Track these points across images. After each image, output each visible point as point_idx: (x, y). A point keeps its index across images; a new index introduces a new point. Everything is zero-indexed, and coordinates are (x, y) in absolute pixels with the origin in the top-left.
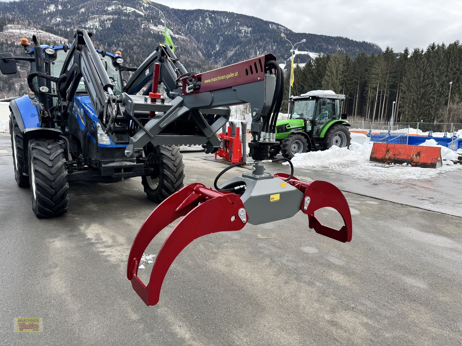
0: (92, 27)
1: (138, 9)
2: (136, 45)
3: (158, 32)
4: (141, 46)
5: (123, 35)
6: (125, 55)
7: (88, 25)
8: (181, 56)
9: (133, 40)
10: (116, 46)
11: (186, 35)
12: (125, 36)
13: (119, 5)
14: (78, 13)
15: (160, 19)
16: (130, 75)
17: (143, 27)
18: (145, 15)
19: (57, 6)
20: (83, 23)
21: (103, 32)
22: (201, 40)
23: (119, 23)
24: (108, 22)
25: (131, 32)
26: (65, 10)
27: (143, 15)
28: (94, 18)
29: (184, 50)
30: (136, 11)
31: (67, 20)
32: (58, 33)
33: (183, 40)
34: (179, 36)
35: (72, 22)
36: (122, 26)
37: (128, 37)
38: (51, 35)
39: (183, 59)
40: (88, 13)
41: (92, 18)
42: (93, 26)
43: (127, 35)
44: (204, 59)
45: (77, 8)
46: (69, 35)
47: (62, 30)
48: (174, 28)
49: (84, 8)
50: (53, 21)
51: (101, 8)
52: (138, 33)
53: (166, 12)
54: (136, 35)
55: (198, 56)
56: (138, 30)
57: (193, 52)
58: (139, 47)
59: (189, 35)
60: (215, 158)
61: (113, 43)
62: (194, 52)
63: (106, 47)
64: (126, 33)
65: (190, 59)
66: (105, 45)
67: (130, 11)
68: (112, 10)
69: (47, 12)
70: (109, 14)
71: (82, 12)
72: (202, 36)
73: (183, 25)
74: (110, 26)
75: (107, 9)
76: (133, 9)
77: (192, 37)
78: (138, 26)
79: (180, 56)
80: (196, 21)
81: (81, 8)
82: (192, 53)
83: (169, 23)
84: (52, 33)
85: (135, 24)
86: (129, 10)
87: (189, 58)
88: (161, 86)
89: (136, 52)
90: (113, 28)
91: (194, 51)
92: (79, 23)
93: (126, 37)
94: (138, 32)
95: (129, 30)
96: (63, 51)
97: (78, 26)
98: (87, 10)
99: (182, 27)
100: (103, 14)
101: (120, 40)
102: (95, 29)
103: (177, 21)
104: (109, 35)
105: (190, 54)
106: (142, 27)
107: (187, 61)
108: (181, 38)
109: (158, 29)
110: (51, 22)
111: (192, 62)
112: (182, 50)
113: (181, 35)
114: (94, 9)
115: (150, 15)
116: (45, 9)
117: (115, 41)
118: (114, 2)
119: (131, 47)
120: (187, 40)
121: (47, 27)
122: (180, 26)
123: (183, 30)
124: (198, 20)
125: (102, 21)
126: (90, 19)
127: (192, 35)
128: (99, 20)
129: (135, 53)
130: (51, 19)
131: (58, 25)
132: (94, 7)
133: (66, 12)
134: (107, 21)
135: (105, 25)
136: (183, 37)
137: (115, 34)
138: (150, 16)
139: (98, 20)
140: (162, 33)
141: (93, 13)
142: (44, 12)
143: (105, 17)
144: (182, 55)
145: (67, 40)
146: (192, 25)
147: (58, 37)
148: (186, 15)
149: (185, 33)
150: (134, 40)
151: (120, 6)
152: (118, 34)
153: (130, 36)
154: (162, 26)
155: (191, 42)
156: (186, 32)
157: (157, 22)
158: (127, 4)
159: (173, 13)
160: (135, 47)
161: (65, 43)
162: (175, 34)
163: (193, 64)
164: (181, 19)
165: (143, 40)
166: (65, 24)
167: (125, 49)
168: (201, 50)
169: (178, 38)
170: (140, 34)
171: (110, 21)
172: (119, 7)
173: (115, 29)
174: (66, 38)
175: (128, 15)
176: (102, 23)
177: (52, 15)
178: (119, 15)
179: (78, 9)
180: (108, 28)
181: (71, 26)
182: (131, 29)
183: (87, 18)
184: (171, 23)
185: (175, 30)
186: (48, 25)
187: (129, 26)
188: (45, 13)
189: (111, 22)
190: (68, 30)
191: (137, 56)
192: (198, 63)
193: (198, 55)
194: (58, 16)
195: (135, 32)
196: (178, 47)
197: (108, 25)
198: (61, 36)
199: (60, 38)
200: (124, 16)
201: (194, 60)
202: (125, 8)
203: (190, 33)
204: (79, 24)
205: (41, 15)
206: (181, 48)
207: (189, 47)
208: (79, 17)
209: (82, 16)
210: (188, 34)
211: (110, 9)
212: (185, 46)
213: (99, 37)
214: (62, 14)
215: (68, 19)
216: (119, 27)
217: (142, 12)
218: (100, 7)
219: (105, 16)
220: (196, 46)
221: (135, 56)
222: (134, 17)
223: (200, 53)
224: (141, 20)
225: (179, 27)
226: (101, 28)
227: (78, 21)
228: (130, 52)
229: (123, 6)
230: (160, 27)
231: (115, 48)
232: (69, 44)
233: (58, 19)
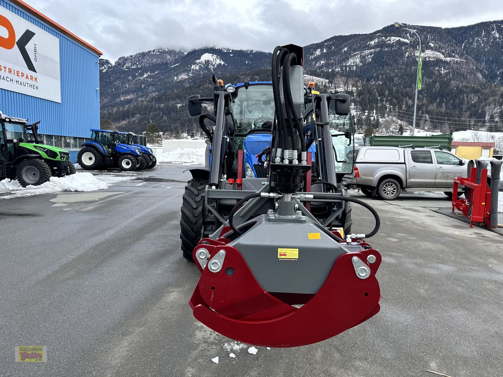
0: (353, 64)
1: (403, 38)
2: (397, 76)
3: (425, 58)
4: (403, 76)
5: (384, 67)
6: (384, 88)
7: (349, 63)
8: (452, 82)
9: (394, 71)
10: (374, 80)
11: (461, 57)
12: (385, 68)
13: (382, 37)
14: (341, 53)
15: (428, 43)
17: (407, 55)
18: (411, 42)
19: (322, 50)
20: (344, 61)
21: (363, 68)
22: (483, 59)
23: (381, 56)
24: (369, 56)
25: (393, 63)
26: (329, 52)
27: (409, 42)
28: (355, 55)
29: (457, 74)
30: (402, 39)
31: (330, 62)
32: (320, 75)
33: (457, 63)
34: (452, 59)
35: (334, 62)
36: (383, 58)
37: (389, 69)
38: (314, 78)
39: (455, 85)
40: (350, 51)
41: (354, 56)
42: (354, 63)
43: (388, 67)
44: (484, 82)
45: (340, 48)
46: (330, 75)
47: (324, 71)
48: (446, 51)
49: (346, 47)
50: (317, 65)
51: (364, 43)
52: (401, 63)
53: (437, 34)
54: (398, 66)
55: (477, 78)
56: (401, 59)
57: (469, 74)
58: (400, 78)
59: (466, 55)
60: (451, 211)
61: (372, 77)
62: (471, 75)
63: (364, 83)
64: (387, 65)
65: (464, 83)
66: (364, 81)
67: (394, 41)
68: (374, 43)
69: (313, 57)
70: (371, 48)
71: (344, 51)
72: (484, 54)
73: (459, 45)
74: (370, 60)
75: (370, 44)
76: (398, 38)
77: (469, 57)
78: (402, 55)
79: (450, 82)
80: (477, 37)
81: (344, 47)
82: (468, 77)
83: (440, 46)
84: (315, 76)
85: (399, 53)
86: (393, 40)
87: (463, 82)
89: (397, 83)
90: (374, 62)
91: (471, 73)
92: (340, 62)
93: (386, 70)
94: (401, 62)
95: (391, 61)
96: (244, 88)
97: (339, 66)
98: (350, 49)
99: (457, 47)
100: (365, 49)
101: (380, 74)
102: (356, 66)
103: (450, 42)
104: (369, 70)
105: (465, 78)
106: (406, 56)
107: (460, 86)
108: (454, 61)
109: (426, 54)
110: (315, 66)
111: (467, 87)
112: (454, 75)
113: (454, 57)
114: (357, 46)
115: (416, 41)
116: (312, 54)
117: (375, 75)
118: (378, 34)
119: (391, 79)
120: (462, 62)
121: (311, 71)
122: (454, 47)
123: (458, 51)
124: (480, 36)
125: (363, 56)
126: (351, 57)
127: (470, 55)
128: (360, 56)
129: (395, 85)
130: (316, 63)
131: (321, 67)
132: (356, 44)
133: (330, 53)
134: (368, 55)
135: (365, 60)
136: (457, 59)
137: (375, 68)
138: (416, 42)
139: (359, 56)
140: (429, 58)
141: (355, 51)
142: (311, 57)
143: (367, 52)
144: (454, 80)
145: (327, 81)
146: (472, 43)
147: (319, 78)
148: (464, 33)
149: (460, 53)
150: (396, 71)
151: (384, 38)
152: (379, 67)
153: (391, 67)
154: (430, 50)
155: (467, 63)
156: (462, 53)
157: (424, 47)
158: (391, 35)
159: (446, 33)
160: (396, 79)
161: (325, 84)
162: (446, 57)
163: (468, 90)
164: (456, 39)
165: (406, 69)
166: (327, 65)
167: (385, 82)
168: (481, 71)
169: (451, 61)
170: (403, 64)
171: (371, 55)
172: (383, 39)
173: (376, 62)
174: (326, 79)
175: (392, 46)
176: (363, 58)
177: (318, 59)
178: (382, 47)
179: (342, 49)
180: (369, 63)
181: (332, 67)
182: (393, 60)
183: (349, 56)
184: (442, 45)
185: (447, 52)
186: (312, 69)
187: (391, 57)
188: (312, 58)
189: (372, 56)
190: (330, 70)
191: (397, 88)
192: (476, 87)
193: (478, 79)
194: (322, 59)
195: (398, 63)
196: (449, 72)
197: (369, 59)
198: (322, 77)
199: (322, 79)
200: (387, 48)
201: (470, 85)
202: (388, 38)
203: (467, 53)
204: (341, 63)
205: (308, 61)
206: (454, 72)
207: (464, 69)
208: (341, 56)
209: (344, 55)
210: (464, 54)
211: (372, 43)
212: (459, 69)
213: (359, 73)
214: (326, 57)
215: (331, 60)
216: (380, 60)
217: (408, 39)
218: (363, 42)
219: (366, 51)
220: (474, 67)
221: (394, 88)
222: (398, 46)
223: (480, 76)
224: (406, 48)
225: (453, 48)
226: (361, 64)
227: (340, 61)
228: (390, 84)
229: (386, 38)
230: (427, 53)
231: (374, 82)
232: (329, 84)
233: (322, 62)
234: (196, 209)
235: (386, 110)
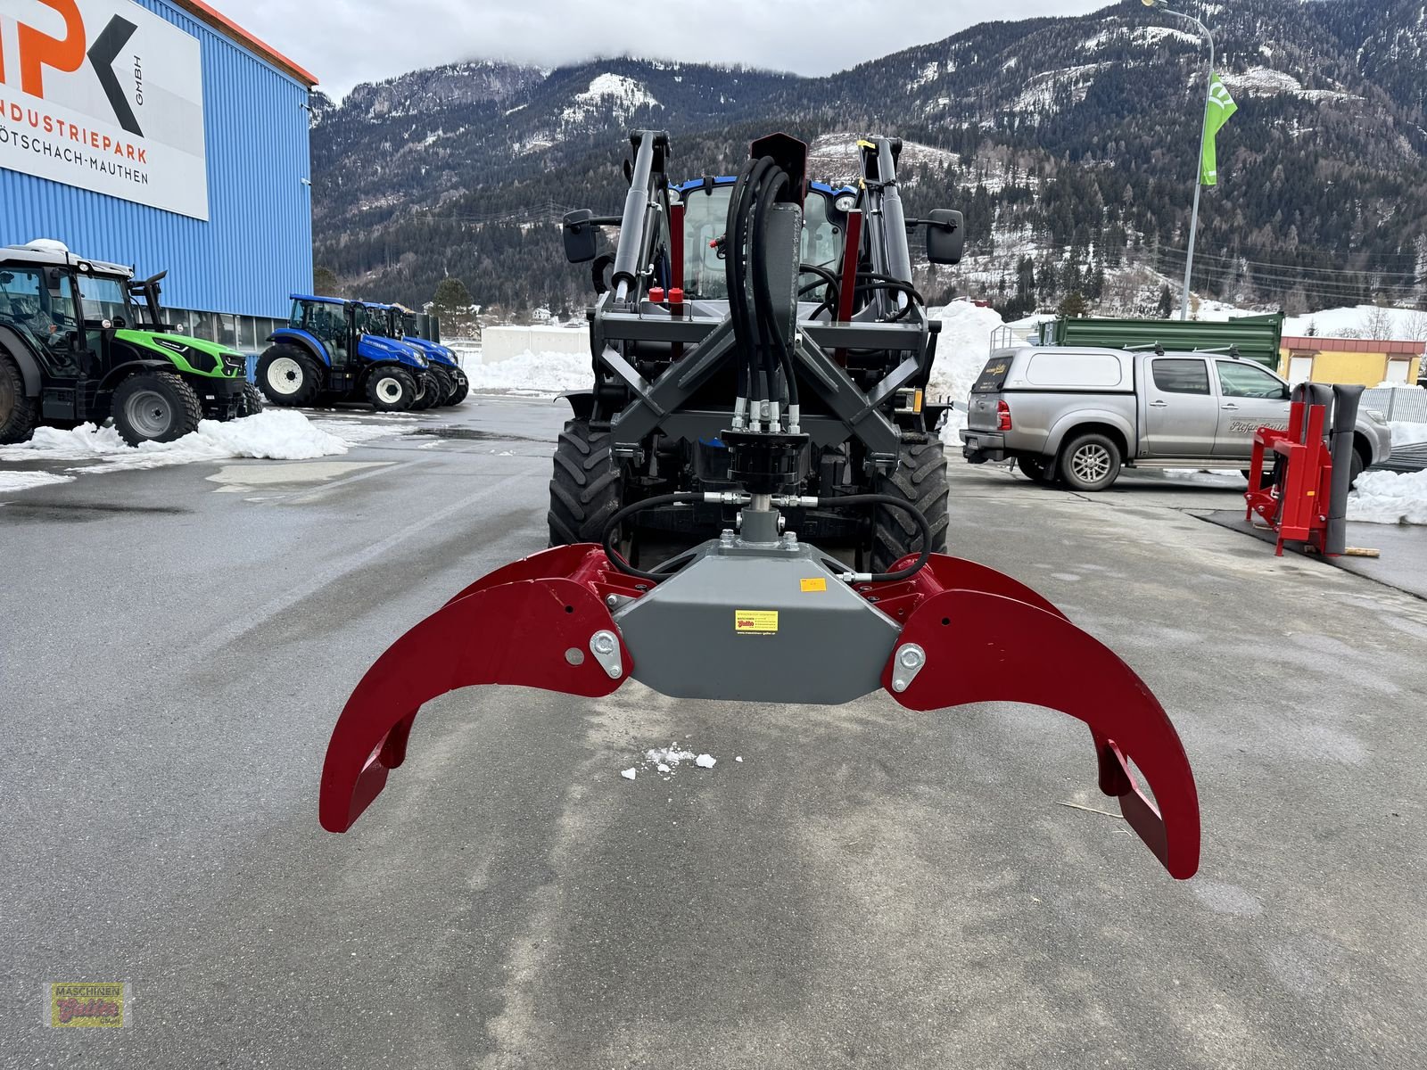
0: (1031, 108)
1: (1181, 29)
2: (1160, 143)
3: (1246, 90)
4: (1177, 143)
5: (1124, 118)
6: (1121, 180)
7: (1022, 105)
8: (1322, 162)
9: (1151, 129)
10: (1094, 157)
11: (1351, 88)
12: (1127, 119)
13: (1121, 26)
14: (998, 74)
15: (1257, 45)
16: (1129, 242)
17: (1191, 81)
18: (1205, 42)
19: (943, 65)
20: (1007, 100)
21: (1062, 119)
22: (1417, 96)
23: (1114, 83)
24: (1081, 85)
25: (1150, 105)
26: (964, 71)
27: (1199, 42)
28: (1040, 81)
29: (1337, 139)
30: (1178, 34)
31: (965, 100)
32: (937, 138)
33: (1339, 105)
34: (1324, 93)
35: (978, 102)
36: (1122, 91)
37: (1137, 125)
38: (919, 147)
39: (1329, 172)
40: (1026, 69)
41: (1035, 83)
42: (1034, 104)
43: (1134, 118)
44: (1417, 162)
45: (996, 59)
46: (965, 141)
47: (947, 129)
48: (1307, 69)
49: (1014, 56)
50: (928, 109)
51: (1066, 46)
52: (1173, 105)
53: (1284, 19)
54: (1165, 113)
55: (1395, 152)
56: (1175, 93)
57: (1372, 141)
58: (1169, 150)
59: (1367, 82)
60: (1245, 517)
61: (1088, 147)
62: (1376, 144)
63: (1064, 163)
64: (1132, 110)
65: (1358, 167)
66: (1062, 157)
67: (1155, 40)
68: (1097, 45)
69: (915, 86)
70: (1087, 60)
71: (1008, 69)
72: (1421, 78)
73: (1347, 51)
74: (1084, 95)
75: (1083, 47)
76: (1166, 32)
77: (1377, 89)
78: (1178, 81)
79: (1316, 162)
80: (1403, 26)
81: (1008, 58)
82: (1371, 148)
83: (1290, 55)
84: (920, 143)
85: (1167, 76)
86: (1153, 37)
87: (1352, 164)
88: (1230, 270)
89: (1160, 165)
90: (1095, 101)
91: (1379, 137)
92: (996, 101)
93: (1129, 125)
94: (1173, 102)
95: (1144, 99)
97: (992, 113)
98: (1024, 60)
99: (1342, 58)
100: (1068, 63)
101: (1109, 137)
102: (1040, 113)
103: (1322, 43)
104: (1079, 126)
105: (1361, 151)
106: (1190, 85)
107: (1345, 176)
108: (1329, 99)
109: (1248, 79)
110: (922, 111)
111: (1364, 179)
112: (1327, 142)
113: (1330, 87)
114: (1045, 55)
115: (1222, 38)
116: (913, 78)
117: (1095, 139)
118: (1108, 19)
119: (1143, 154)
120: (1354, 103)
121: (911, 127)
122: (1333, 59)
123: (1344, 70)
124: (1412, 24)
125: (1062, 85)
126: (1027, 86)
127: (1380, 82)
128: (1055, 83)
129: (1153, 171)
130: (924, 103)
131: (940, 116)
132: (1044, 48)
133: (966, 75)
134: (1077, 82)
135: (1069, 97)
136: (1340, 94)
137: (1098, 119)
138: (1220, 42)
139: (1050, 83)
140: (1257, 91)
141: (1039, 67)
142: (909, 87)
143: (1074, 71)
144: (1326, 158)
145: (956, 156)
146: (1385, 47)
147: (931, 150)
148: (1364, 15)
149: (1349, 77)
150: (1158, 128)
151: (1125, 29)
152: (1108, 116)
153: (1144, 117)
154: (1260, 67)
155: (1369, 106)
156: (1354, 75)
157: (1243, 58)
158: (1148, 20)
159: (1310, 18)
160: (1158, 151)
161: (950, 166)
162: (1307, 88)
163: (1368, 186)
164: (1339, 36)
165: (1187, 124)
166: (957, 111)
167: (1123, 163)
168: (1409, 132)
169: (1320, 100)
170: (1180, 107)
171: (1086, 80)
172: (1122, 33)
173: (1100, 103)
174: (954, 150)
175: (1148, 53)
176: (1062, 91)
177: (929, 92)
178: (1119, 57)
179: (1000, 63)
180: (1080, 105)
181: (972, 116)
182: (1151, 95)
183: (1021, 83)
184: (1297, 52)
185: (1311, 73)
186: (913, 123)
187: (1145, 88)
188: (912, 88)
189: (1089, 84)
190: (965, 126)
191: (1160, 178)
192: (1391, 178)
193: (1397, 153)
194: (944, 92)
195: (1164, 105)
196: (1315, 134)
197: (1080, 93)
198: (943, 147)
199: (940, 152)
200: (1134, 59)
201: (1373, 171)
202: (1139, 31)
203: (1369, 75)
204: (997, 106)
205: (901, 98)
206: (1327, 132)
207: (1360, 126)
208: (999, 84)
209: (1006, 80)
210: (1362, 79)
211: (1091, 44)
212: (1345, 125)
213: (1049, 135)
214: (954, 85)
215: (968, 95)
216: (1113, 95)
217: (1196, 32)
218: (1063, 43)
219: (1073, 68)
220: (1390, 120)
221: (1151, 181)
222: (1167, 54)
223: (1404, 144)
224: (1190, 62)
225: (1328, 62)
226: (1056, 108)
227: (994, 98)
228: (1138, 168)
229: (1132, 29)
230: (1252, 75)
231: (1092, 162)
232: (960, 166)
233: (942, 101)
234: (585, 486)
235: (1125, 245)
